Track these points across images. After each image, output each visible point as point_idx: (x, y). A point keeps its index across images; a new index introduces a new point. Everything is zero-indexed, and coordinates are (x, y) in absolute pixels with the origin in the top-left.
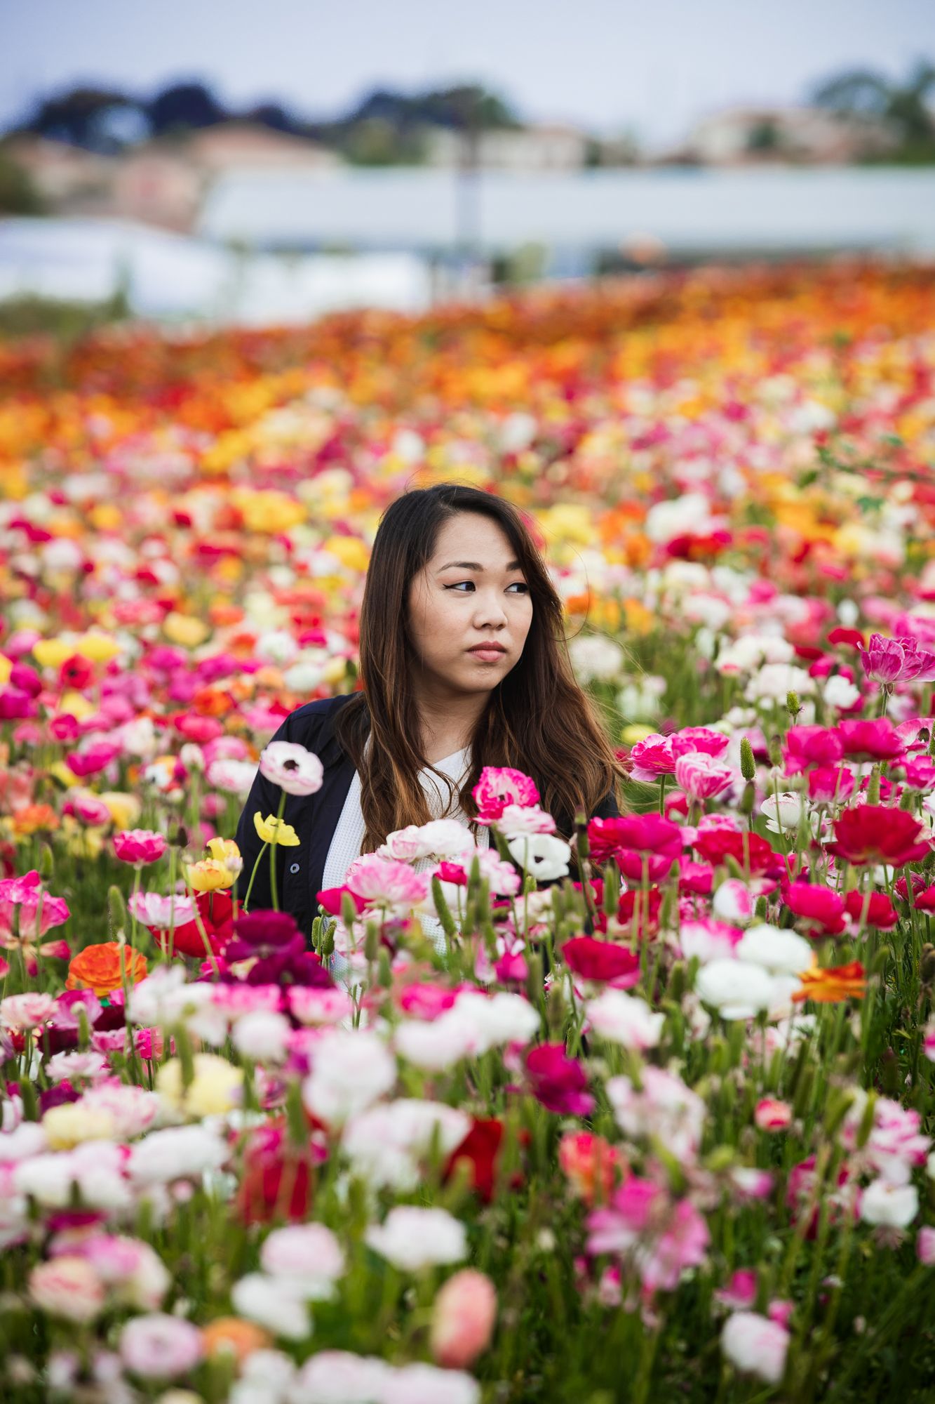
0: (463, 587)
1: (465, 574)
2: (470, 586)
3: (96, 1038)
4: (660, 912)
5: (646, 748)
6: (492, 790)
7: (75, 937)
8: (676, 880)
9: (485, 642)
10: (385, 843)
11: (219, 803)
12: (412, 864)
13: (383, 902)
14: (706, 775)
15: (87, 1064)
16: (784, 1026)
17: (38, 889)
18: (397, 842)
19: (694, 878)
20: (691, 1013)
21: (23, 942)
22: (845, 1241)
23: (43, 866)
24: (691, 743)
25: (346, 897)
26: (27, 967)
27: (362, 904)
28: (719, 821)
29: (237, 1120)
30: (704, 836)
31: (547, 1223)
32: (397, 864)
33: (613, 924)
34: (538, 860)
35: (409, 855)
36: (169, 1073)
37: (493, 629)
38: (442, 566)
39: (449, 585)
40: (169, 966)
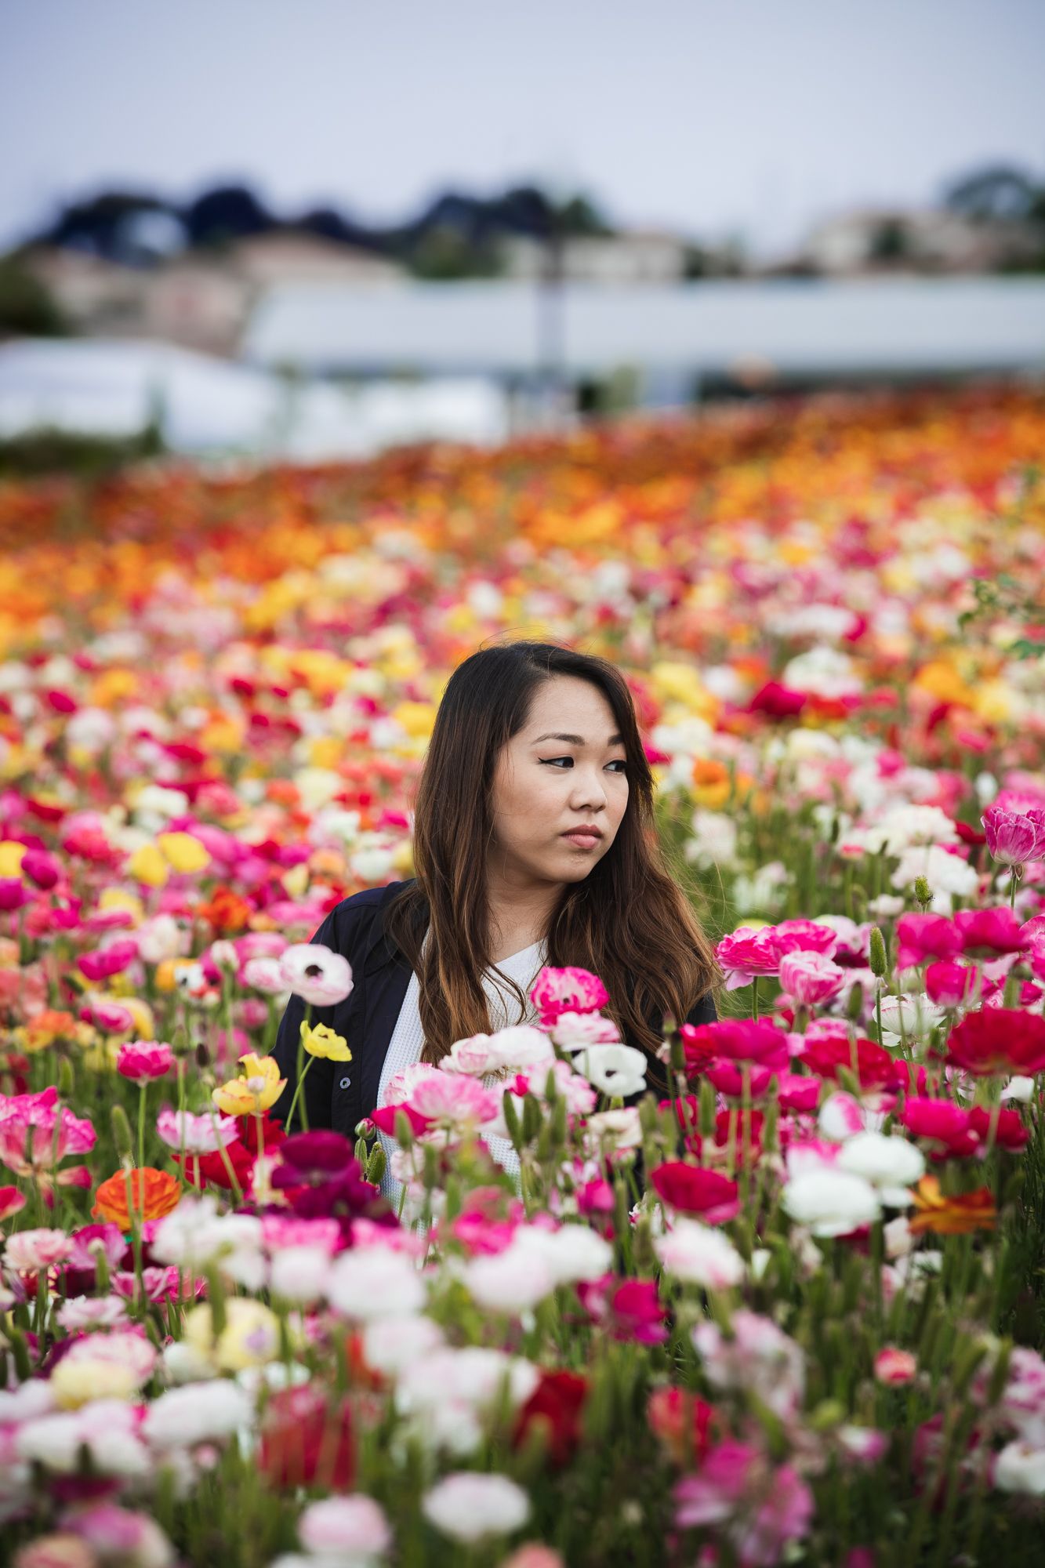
0: (561, 763)
1: (563, 748)
2: (568, 762)
3: (119, 1280)
4: (762, 1135)
5: (734, 942)
6: (554, 992)
7: (95, 1165)
8: (774, 1096)
9: (583, 826)
10: (449, 1054)
11: (261, 1011)
12: (480, 1078)
13: (447, 1122)
14: (814, 979)
15: (104, 1310)
16: (902, 1265)
17: (56, 1108)
18: (463, 1053)
19: (794, 1094)
20: (800, 1249)
21: (37, 1169)
22: (977, 1514)
23: (61, 1082)
24: (793, 941)
25: (401, 1117)
26: (43, 1197)
27: (421, 1124)
28: (828, 1027)
29: (277, 1375)
30: (811, 1045)
31: (633, 1494)
32: (462, 1079)
33: (709, 1147)
34: (609, 1074)
35: (477, 1069)
36: (197, 1321)
37: (591, 811)
38: (536, 738)
39: (545, 759)
40: (198, 1198)
